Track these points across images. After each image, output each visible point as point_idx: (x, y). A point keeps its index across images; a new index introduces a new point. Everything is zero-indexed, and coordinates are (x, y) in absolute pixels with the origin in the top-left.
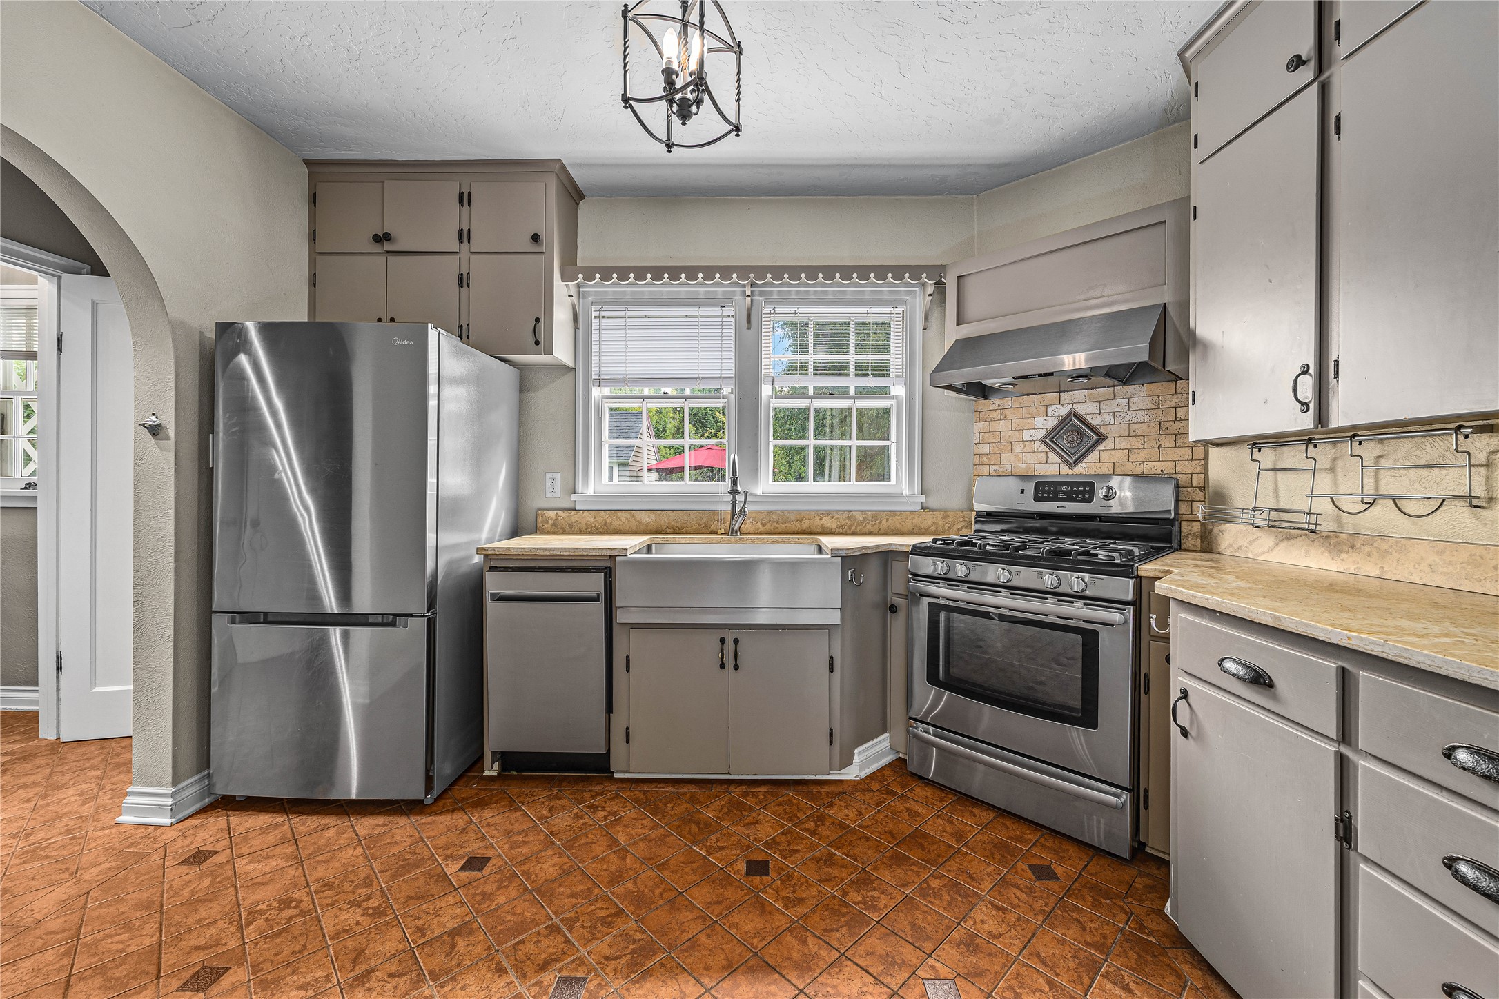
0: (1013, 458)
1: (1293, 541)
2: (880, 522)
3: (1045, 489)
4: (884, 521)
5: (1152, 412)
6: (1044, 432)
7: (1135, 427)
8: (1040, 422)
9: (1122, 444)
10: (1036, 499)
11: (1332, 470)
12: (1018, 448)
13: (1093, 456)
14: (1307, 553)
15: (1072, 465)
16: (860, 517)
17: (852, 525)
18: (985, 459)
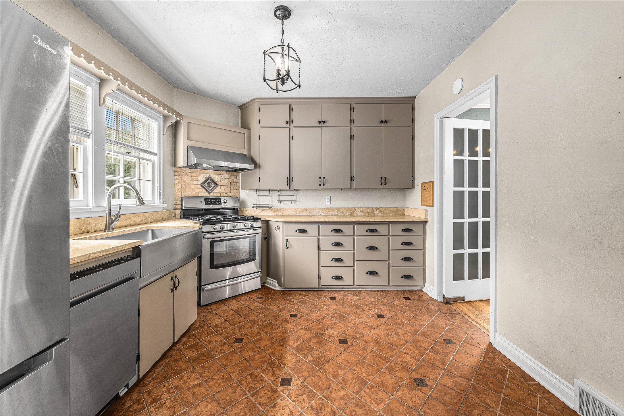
0: (190, 190)
1: (265, 211)
2: (153, 217)
3: (208, 201)
4: (154, 216)
5: (229, 179)
6: (201, 182)
7: (225, 183)
8: (200, 178)
9: (222, 187)
10: (206, 204)
11: (271, 196)
12: (192, 187)
13: (215, 191)
14: (268, 213)
15: (209, 193)
16: (147, 215)
17: (145, 219)
18: (179, 190)
